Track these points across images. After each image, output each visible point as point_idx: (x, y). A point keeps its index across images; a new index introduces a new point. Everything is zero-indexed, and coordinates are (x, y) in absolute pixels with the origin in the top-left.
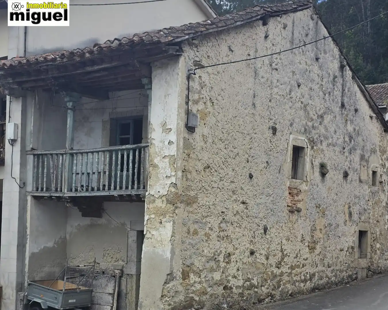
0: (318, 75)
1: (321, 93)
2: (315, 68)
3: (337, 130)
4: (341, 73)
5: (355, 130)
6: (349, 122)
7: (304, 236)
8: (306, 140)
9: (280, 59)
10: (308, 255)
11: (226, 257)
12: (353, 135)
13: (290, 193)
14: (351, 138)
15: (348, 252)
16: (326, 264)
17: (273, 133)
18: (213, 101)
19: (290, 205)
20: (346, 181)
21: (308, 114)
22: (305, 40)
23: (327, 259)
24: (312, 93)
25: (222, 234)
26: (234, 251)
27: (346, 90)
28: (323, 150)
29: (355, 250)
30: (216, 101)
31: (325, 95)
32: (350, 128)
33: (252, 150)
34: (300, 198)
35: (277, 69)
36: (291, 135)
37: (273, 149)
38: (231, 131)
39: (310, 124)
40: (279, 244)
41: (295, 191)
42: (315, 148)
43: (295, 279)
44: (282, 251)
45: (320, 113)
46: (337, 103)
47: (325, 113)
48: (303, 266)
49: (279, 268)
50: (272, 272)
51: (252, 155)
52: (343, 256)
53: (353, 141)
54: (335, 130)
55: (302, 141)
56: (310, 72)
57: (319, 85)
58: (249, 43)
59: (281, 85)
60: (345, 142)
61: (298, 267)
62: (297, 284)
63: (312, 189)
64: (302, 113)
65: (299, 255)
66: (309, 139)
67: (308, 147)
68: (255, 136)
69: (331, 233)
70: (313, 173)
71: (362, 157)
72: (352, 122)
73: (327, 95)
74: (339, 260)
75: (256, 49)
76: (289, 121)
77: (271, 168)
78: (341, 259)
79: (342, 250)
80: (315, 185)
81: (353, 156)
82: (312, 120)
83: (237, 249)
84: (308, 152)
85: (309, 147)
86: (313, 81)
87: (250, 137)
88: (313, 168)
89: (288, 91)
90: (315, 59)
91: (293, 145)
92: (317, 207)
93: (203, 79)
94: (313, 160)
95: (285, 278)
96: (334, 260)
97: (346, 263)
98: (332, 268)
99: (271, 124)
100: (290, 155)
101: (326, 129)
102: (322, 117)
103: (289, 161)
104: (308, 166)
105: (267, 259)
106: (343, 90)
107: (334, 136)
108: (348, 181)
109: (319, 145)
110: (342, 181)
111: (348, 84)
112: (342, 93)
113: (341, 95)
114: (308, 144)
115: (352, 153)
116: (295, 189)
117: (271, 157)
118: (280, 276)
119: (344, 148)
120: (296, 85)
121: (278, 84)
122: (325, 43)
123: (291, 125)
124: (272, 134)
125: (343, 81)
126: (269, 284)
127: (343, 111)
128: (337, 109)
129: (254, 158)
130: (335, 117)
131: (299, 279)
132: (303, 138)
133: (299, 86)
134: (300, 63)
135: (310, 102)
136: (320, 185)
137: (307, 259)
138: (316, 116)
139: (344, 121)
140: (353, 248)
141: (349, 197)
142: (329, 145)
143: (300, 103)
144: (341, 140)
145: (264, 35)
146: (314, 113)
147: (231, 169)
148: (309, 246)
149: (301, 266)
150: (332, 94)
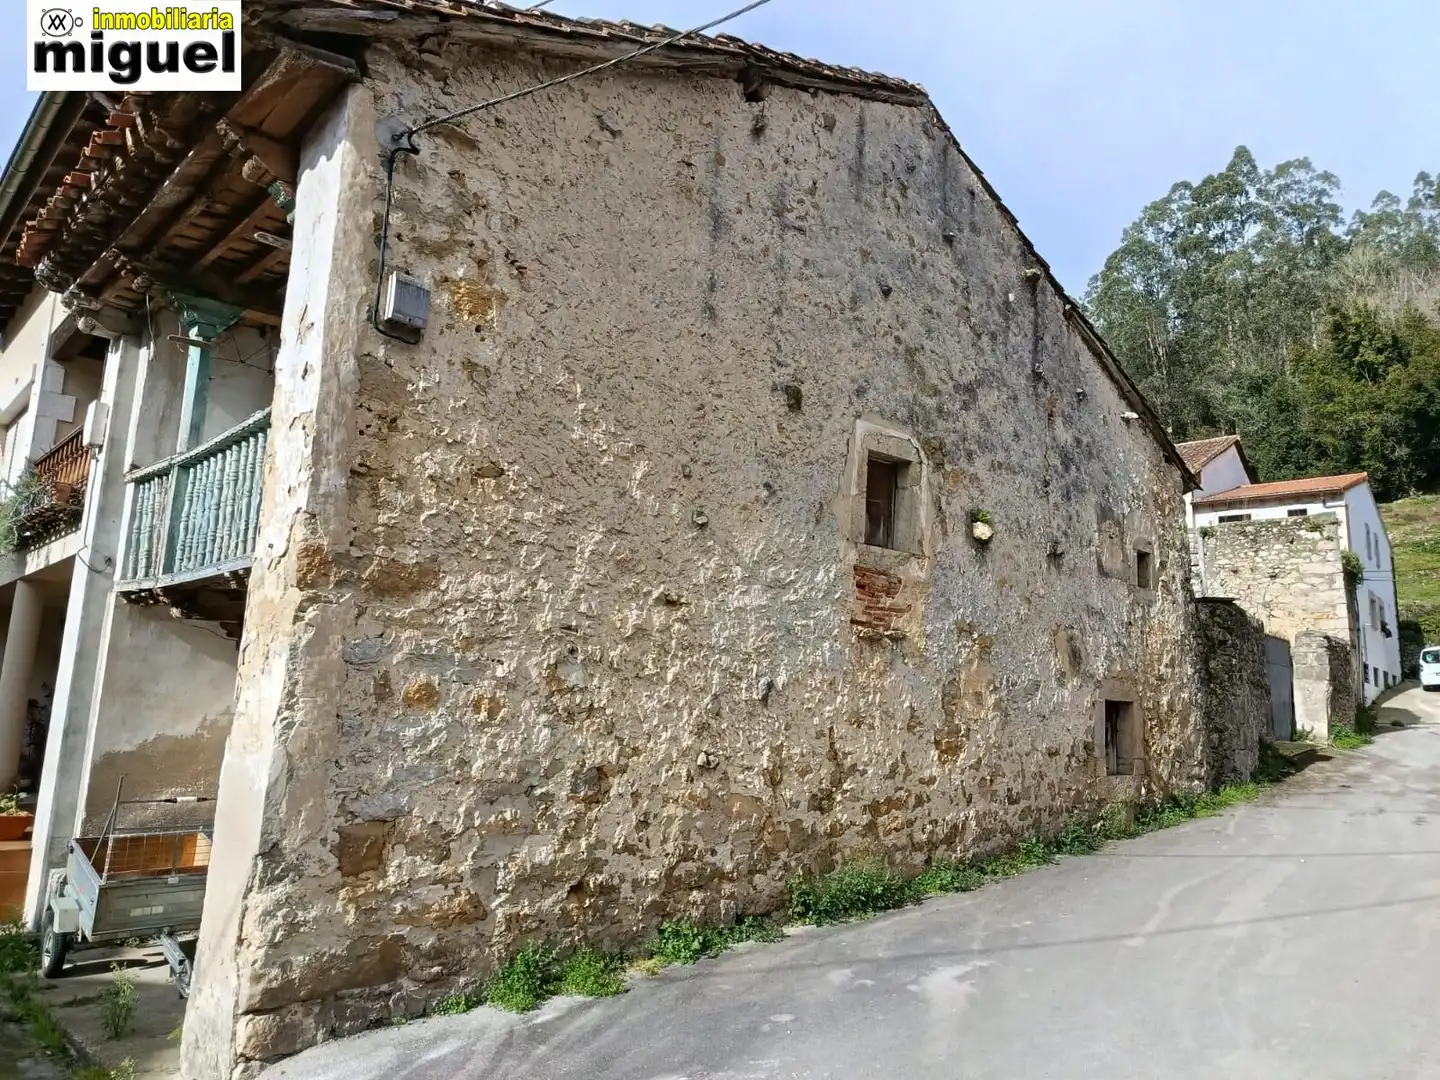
0: (953, 281)
1: (964, 330)
2: (944, 261)
3: (1021, 431)
4: (1029, 296)
5: (1078, 442)
6: (1059, 421)
7: (916, 714)
8: (914, 441)
9: (816, 206)
10: (935, 771)
11: (585, 782)
12: (1075, 454)
13: (860, 586)
14: (1067, 461)
15: (1073, 760)
16: (1002, 793)
17: (790, 406)
18: (524, 264)
19: (864, 618)
20: (1059, 567)
21: (922, 373)
22: (903, 179)
23: (1006, 780)
24: (934, 323)
25: (561, 703)
26: (623, 761)
27: (1047, 340)
28: (974, 478)
29: (1097, 753)
30: (536, 266)
31: (979, 336)
32: (1065, 436)
33: (704, 444)
34: (899, 600)
35: (800, 230)
36: (858, 421)
37: (790, 451)
38: (609, 372)
39: (931, 402)
40: (820, 735)
41: (881, 581)
42: (948, 467)
43: (889, 841)
44: (834, 755)
45: (964, 380)
46: (1021, 363)
47: (980, 383)
48: (920, 802)
49: (821, 810)
50: (796, 825)
51: (705, 458)
52: (1055, 771)
53: (1073, 467)
54: (1015, 432)
55: (899, 441)
56: (924, 266)
57: (955, 308)
58: (689, 128)
59: (821, 276)
60: (1047, 467)
61: (899, 804)
62: (898, 856)
63: (943, 579)
64: (898, 367)
65: (902, 769)
66: (926, 443)
67: (921, 463)
68: (718, 402)
69: (1015, 706)
70: (945, 533)
71: (1105, 513)
72: (1068, 421)
73: (985, 338)
74: (1047, 780)
75: (717, 154)
76: (853, 381)
77: (784, 505)
78: (1052, 777)
79: (1052, 754)
80: (951, 568)
81: (1077, 507)
82: (937, 392)
83: (636, 752)
84: (924, 473)
85: (925, 461)
86: (934, 291)
87: (697, 404)
88: (943, 521)
89: (846, 300)
90: (941, 239)
91: (870, 452)
92: (961, 630)
93: (473, 186)
94: (943, 499)
95: (851, 841)
96: (1029, 781)
97: (1069, 789)
98: (1023, 804)
99: (783, 376)
100: (859, 476)
101: (986, 424)
102: (970, 390)
103: (854, 491)
104: (925, 513)
105: (774, 782)
106: (1038, 339)
107: (1014, 446)
108: (1064, 568)
109: (963, 463)
110: (1045, 566)
111: (1052, 327)
112: (1036, 344)
113: (1031, 347)
114: (922, 454)
115: (1074, 499)
116: (880, 573)
117: (783, 472)
118: (830, 835)
119: (1047, 484)
120: (876, 289)
121: (807, 272)
122: (972, 207)
123: (860, 392)
124: (787, 408)
125: (1037, 314)
126: (785, 864)
127: (1041, 389)
128: (1020, 381)
129: (713, 468)
130: (1015, 398)
131: (904, 840)
132: (907, 437)
133: (887, 293)
134: (890, 237)
135: (928, 345)
136: (972, 571)
137: (932, 780)
138: (951, 384)
139: (1044, 415)
140: (1088, 747)
141: (1069, 610)
142: (995, 467)
143: (891, 340)
144: (1037, 460)
145: (749, 125)
146: (944, 375)
147: (609, 491)
148: (937, 743)
149: (912, 801)
150: (1000, 339)
